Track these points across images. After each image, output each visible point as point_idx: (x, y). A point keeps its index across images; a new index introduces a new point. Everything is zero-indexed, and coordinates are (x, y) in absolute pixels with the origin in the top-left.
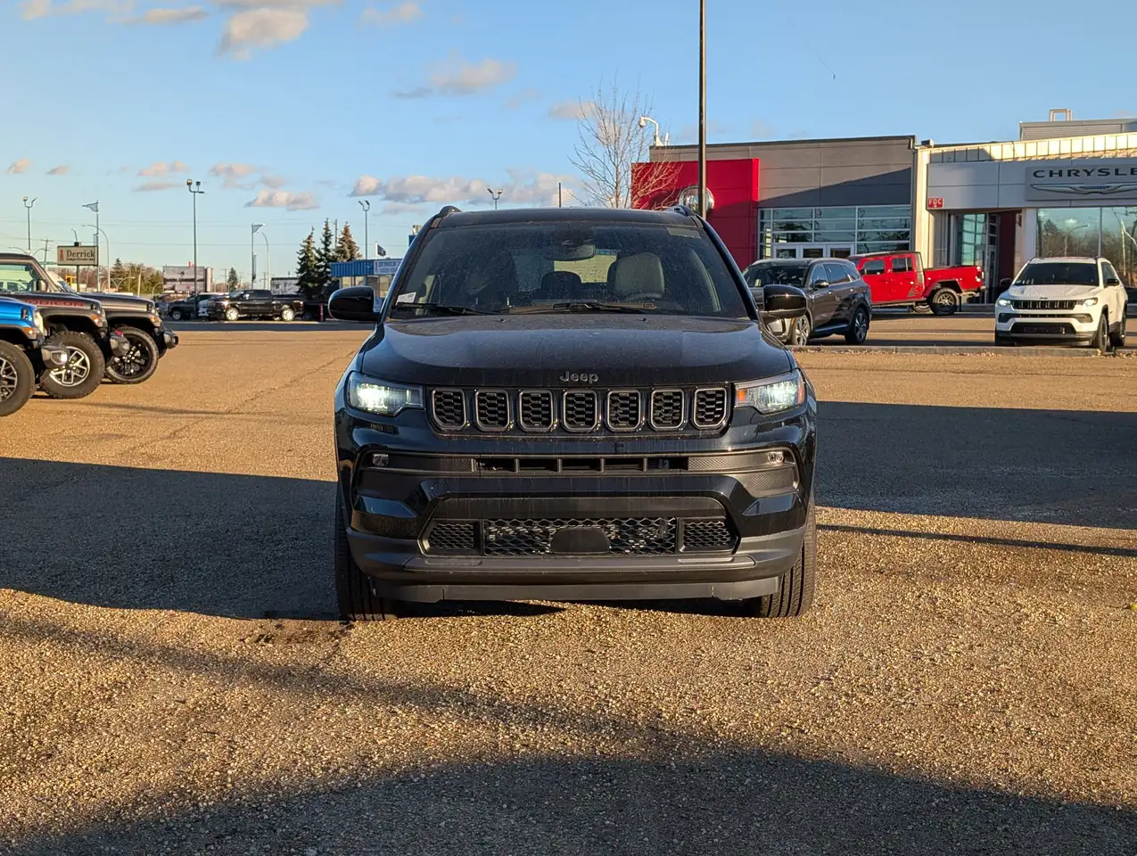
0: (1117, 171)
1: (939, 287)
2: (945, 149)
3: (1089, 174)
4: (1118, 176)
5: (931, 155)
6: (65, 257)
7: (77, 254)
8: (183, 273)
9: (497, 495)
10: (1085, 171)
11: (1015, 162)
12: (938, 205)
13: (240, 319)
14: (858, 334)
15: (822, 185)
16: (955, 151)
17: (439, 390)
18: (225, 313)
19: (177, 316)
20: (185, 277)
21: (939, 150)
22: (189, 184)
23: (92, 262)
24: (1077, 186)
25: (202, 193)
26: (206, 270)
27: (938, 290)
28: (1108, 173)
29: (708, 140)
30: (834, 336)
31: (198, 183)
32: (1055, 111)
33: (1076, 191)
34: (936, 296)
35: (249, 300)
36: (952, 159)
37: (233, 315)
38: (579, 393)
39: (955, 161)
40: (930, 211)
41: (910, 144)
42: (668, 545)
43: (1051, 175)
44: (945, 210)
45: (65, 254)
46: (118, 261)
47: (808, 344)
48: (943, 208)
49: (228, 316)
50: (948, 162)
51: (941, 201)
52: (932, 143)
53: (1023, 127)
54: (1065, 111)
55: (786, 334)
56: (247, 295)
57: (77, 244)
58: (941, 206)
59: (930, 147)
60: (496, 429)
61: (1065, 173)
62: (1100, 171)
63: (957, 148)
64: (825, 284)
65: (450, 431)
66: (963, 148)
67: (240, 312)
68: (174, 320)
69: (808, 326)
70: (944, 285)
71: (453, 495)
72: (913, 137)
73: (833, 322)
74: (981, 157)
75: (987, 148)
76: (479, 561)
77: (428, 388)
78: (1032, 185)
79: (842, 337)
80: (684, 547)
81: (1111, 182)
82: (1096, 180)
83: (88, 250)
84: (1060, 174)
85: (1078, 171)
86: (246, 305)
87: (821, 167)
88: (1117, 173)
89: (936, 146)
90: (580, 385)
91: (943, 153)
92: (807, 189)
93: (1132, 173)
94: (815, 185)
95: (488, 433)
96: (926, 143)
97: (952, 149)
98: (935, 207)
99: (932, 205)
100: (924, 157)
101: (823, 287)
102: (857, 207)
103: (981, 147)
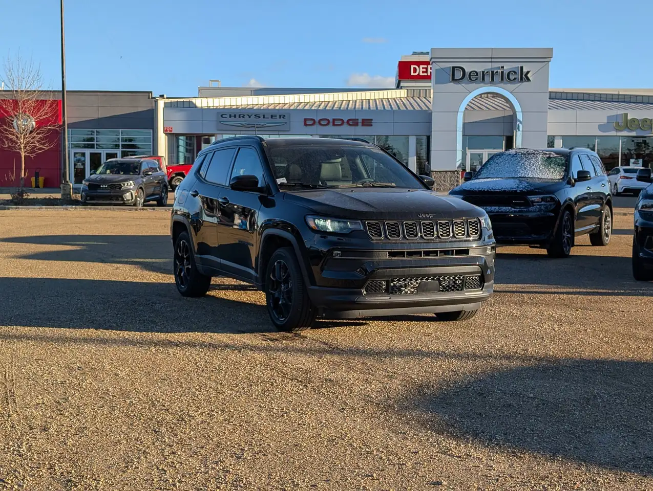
0: (264, 116)
1: (174, 175)
2: (173, 100)
3: (250, 117)
4: (264, 119)
5: (165, 103)
9: (399, 268)
10: (248, 115)
11: (208, 109)
12: (170, 131)
14: (164, 201)
15: (100, 117)
16: (177, 102)
17: (368, 221)
21: (170, 100)
24: (244, 123)
27: (174, 177)
28: (259, 117)
29: (67, 89)
30: (151, 202)
32: (212, 81)
33: (243, 126)
34: (173, 180)
36: (176, 106)
38: (427, 222)
39: (177, 107)
40: (166, 134)
41: (149, 96)
42: (451, 288)
43: (230, 117)
44: (174, 134)
47: (144, 206)
48: (173, 132)
50: (174, 107)
51: (172, 129)
52: (165, 96)
53: (200, 90)
54: (218, 81)
55: (133, 200)
58: (171, 131)
59: (164, 98)
60: (396, 238)
61: (237, 116)
62: (255, 115)
63: (179, 100)
64: (150, 173)
65: (376, 240)
66: (182, 100)
69: (143, 196)
70: (177, 175)
71: (381, 268)
72: (151, 92)
73: (153, 195)
74: (191, 105)
75: (194, 100)
76: (389, 298)
77: (363, 221)
78: (220, 122)
79: (155, 202)
80: (465, 288)
81: (261, 122)
82: (253, 120)
84: (235, 116)
85: (244, 115)
87: (98, 106)
88: (264, 117)
89: (167, 98)
90: (426, 219)
91: (171, 102)
92: (91, 119)
93: (272, 118)
94: (95, 116)
95: (393, 240)
96: (162, 96)
97: (176, 100)
98: (168, 132)
99: (166, 131)
100: (161, 104)
101: (149, 175)
102: (121, 130)
103: (191, 100)
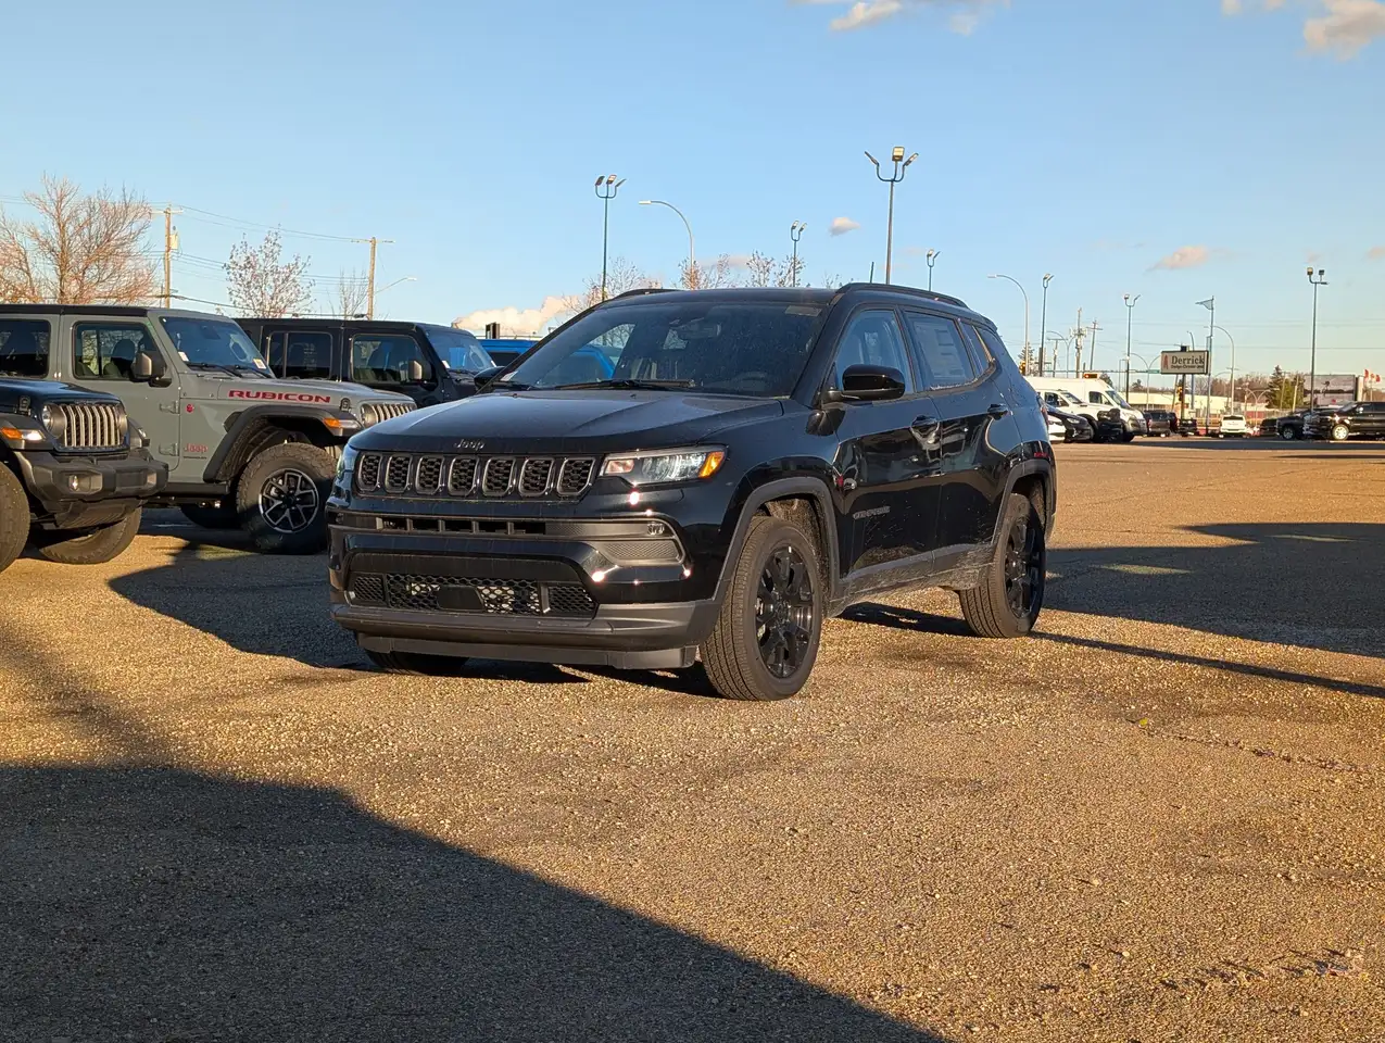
6: (1170, 364)
7: (1186, 362)
8: (1328, 383)
13: (1349, 438)
18: (1332, 431)
19: (1288, 435)
20: (1329, 388)
22: (1310, 273)
23: (1201, 370)
25: (1325, 283)
26: (1357, 379)
31: (1321, 272)
35: (1363, 415)
37: (1341, 433)
38: (465, 458)
45: (1170, 360)
46: (1277, 369)
49: (1336, 434)
56: (1361, 409)
57: (1184, 349)
60: (397, 491)
65: (365, 492)
67: (1350, 429)
68: (1285, 439)
71: (359, 549)
77: (361, 452)
80: (549, 609)
83: (1197, 356)
86: (1357, 421)
90: (467, 452)
95: (391, 494)
